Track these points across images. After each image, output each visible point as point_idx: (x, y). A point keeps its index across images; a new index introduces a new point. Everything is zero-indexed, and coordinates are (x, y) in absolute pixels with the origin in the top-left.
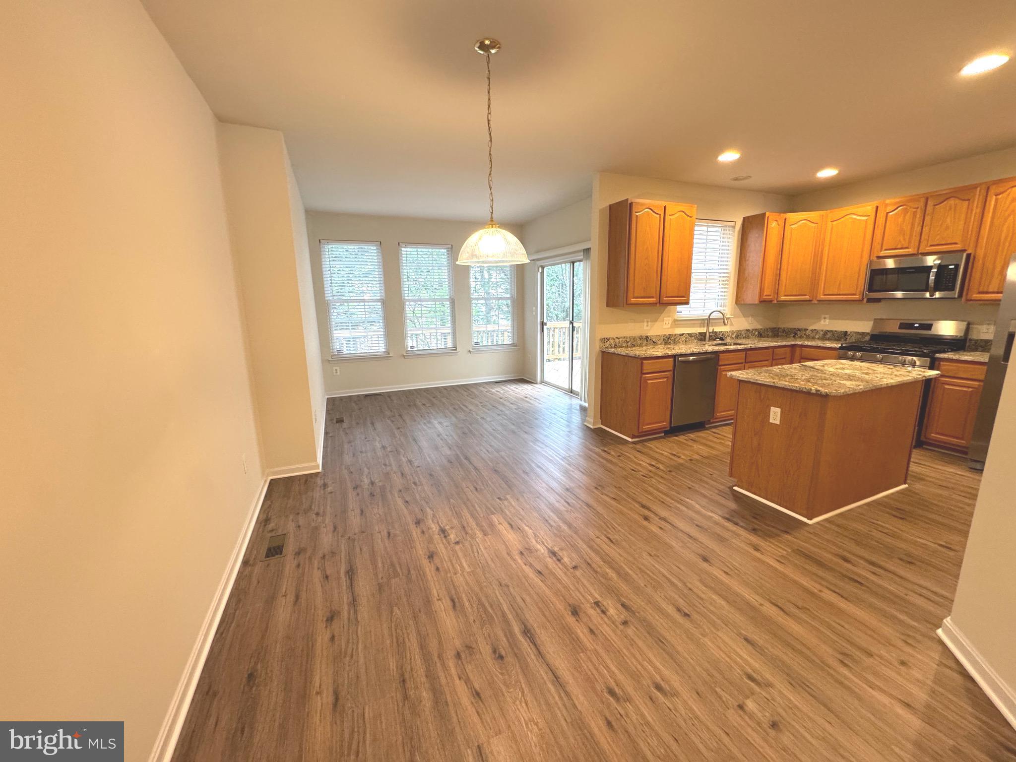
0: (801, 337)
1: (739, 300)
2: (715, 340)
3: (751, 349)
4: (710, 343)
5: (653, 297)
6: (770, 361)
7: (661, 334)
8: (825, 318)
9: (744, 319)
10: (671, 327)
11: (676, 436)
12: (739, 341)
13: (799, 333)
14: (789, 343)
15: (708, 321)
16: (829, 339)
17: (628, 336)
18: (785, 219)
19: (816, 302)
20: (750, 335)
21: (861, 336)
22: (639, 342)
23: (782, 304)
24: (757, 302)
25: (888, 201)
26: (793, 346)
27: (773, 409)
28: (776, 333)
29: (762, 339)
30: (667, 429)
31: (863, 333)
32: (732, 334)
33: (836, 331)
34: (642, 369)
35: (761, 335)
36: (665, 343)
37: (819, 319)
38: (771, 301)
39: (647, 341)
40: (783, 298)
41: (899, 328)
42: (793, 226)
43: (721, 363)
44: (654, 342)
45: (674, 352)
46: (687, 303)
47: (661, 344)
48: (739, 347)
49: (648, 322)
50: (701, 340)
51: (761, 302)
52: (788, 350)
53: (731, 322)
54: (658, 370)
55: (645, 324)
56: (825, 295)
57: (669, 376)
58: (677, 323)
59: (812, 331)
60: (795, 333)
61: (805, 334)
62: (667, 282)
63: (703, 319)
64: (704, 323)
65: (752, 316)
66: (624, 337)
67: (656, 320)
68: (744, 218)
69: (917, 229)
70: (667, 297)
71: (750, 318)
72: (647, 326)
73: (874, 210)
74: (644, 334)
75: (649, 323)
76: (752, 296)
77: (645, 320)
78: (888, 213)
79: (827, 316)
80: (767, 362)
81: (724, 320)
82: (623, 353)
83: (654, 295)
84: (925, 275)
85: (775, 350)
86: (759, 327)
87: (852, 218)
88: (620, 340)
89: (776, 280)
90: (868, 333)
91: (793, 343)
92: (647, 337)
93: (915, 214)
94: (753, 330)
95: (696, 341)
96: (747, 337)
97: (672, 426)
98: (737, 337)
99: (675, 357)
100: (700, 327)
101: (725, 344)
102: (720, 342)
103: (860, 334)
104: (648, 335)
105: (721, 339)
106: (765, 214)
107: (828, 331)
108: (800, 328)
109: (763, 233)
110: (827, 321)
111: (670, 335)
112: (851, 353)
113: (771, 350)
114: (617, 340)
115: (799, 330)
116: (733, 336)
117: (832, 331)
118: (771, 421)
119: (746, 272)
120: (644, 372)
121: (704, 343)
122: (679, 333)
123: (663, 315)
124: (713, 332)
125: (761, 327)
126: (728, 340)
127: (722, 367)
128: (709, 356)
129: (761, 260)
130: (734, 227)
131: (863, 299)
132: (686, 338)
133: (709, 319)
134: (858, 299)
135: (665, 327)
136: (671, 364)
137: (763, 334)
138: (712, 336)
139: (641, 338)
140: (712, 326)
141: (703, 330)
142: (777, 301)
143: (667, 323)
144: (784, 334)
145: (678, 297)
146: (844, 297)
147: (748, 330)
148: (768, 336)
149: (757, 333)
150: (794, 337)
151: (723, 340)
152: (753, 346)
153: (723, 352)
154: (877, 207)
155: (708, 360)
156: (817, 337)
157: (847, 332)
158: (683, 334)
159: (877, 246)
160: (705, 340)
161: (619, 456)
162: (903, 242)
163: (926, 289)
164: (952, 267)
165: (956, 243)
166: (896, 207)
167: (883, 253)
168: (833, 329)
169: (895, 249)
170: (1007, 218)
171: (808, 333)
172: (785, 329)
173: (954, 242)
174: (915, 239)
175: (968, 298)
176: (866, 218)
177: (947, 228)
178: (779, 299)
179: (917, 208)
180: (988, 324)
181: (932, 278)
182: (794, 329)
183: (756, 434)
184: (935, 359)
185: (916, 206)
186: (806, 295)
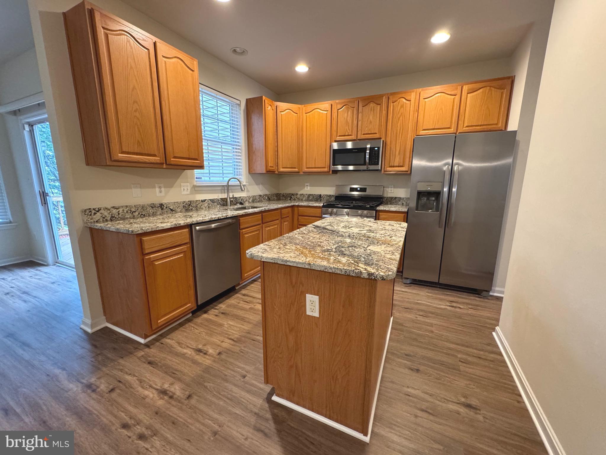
0: (294, 200)
1: (251, 171)
2: (235, 205)
3: (265, 211)
4: (232, 207)
5: (154, 155)
6: (280, 219)
7: (179, 201)
8: (307, 186)
9: (256, 186)
10: (191, 193)
11: (206, 312)
12: (255, 205)
13: (293, 197)
14: (290, 205)
15: (227, 188)
16: (311, 201)
17: (133, 205)
18: (276, 106)
19: (302, 173)
20: (262, 199)
21: (329, 198)
22: (151, 211)
23: (281, 175)
24: (264, 172)
25: (337, 101)
26: (293, 206)
27: (309, 297)
28: (279, 197)
29: (271, 202)
30: (193, 309)
31: (330, 195)
32: (249, 199)
33: (314, 195)
34: (142, 249)
35: (269, 199)
36: (186, 210)
37: (304, 186)
38: (274, 172)
39: (162, 209)
40: (282, 170)
41: (350, 191)
42: (282, 113)
43: (242, 227)
44: (172, 210)
45: (189, 221)
46: (201, 167)
47: (181, 212)
48: (256, 210)
49: (160, 187)
50: (224, 205)
51: (267, 171)
52: (290, 209)
53: (247, 188)
54: (168, 246)
55: (157, 190)
56: (307, 168)
57: (186, 250)
58: (196, 189)
59: (301, 195)
60: (290, 197)
61: (297, 198)
62: (172, 139)
63: (223, 186)
64: (224, 190)
65: (262, 184)
66: (127, 207)
67: (171, 186)
68: (247, 100)
69: (355, 122)
70: (175, 157)
71: (261, 186)
72: (161, 192)
73: (330, 106)
74: (157, 202)
75: (163, 189)
76: (260, 168)
77: (156, 185)
78: (338, 109)
79: (308, 184)
80: (278, 221)
81: (241, 186)
82: (113, 229)
83: (156, 153)
84: (363, 154)
85: (282, 210)
86: (267, 193)
87: (318, 111)
88: (121, 210)
89: (275, 155)
90: (333, 195)
91: (292, 204)
92: (161, 205)
93: (353, 111)
94: (264, 195)
95: (218, 206)
96: (260, 201)
97: (199, 304)
98: (253, 201)
99: (190, 226)
100: (222, 193)
101: (245, 208)
102: (240, 206)
103: (329, 196)
104: (164, 201)
105: (241, 203)
106: (261, 97)
107: (310, 195)
108: (293, 193)
109: (262, 116)
110: (309, 187)
111: (190, 202)
112: (330, 210)
113: (279, 211)
114: (115, 211)
115: (293, 195)
116: (250, 201)
117: (312, 194)
118: (309, 313)
119: (254, 146)
120: (147, 251)
121: (226, 207)
122: (200, 199)
123: (179, 180)
124: (233, 198)
125: (269, 193)
126: (247, 204)
127: (244, 230)
128: (230, 221)
129: (264, 136)
130: (239, 105)
131: (330, 172)
132: (209, 204)
133: (228, 186)
134: (327, 171)
135: (185, 193)
136: (188, 236)
137: (271, 198)
138: (232, 201)
139: (153, 206)
140: (232, 192)
141: (224, 196)
142: (278, 172)
143: (186, 189)
144: (284, 198)
145: (189, 159)
146: (319, 170)
147: (260, 196)
148: (274, 200)
149: (267, 198)
150: (290, 199)
151: (243, 204)
152: (267, 208)
153: (242, 216)
154: (332, 105)
155: (229, 225)
156: (304, 199)
157: (321, 195)
158: (205, 201)
159: (334, 133)
160: (227, 205)
161: (112, 390)
162: (348, 131)
163: (365, 164)
164: (376, 149)
165: (376, 133)
166: (343, 105)
167: (338, 138)
168: (313, 193)
169: (344, 136)
170: (399, 118)
171: (298, 196)
172: (284, 194)
173: (375, 132)
174: (355, 129)
175: (385, 170)
176: (326, 112)
177: (371, 122)
178: (279, 171)
179: (354, 108)
180: (391, 187)
181: (367, 156)
182: (290, 194)
183: (291, 330)
184: (377, 211)
185: (353, 106)
186: (295, 168)
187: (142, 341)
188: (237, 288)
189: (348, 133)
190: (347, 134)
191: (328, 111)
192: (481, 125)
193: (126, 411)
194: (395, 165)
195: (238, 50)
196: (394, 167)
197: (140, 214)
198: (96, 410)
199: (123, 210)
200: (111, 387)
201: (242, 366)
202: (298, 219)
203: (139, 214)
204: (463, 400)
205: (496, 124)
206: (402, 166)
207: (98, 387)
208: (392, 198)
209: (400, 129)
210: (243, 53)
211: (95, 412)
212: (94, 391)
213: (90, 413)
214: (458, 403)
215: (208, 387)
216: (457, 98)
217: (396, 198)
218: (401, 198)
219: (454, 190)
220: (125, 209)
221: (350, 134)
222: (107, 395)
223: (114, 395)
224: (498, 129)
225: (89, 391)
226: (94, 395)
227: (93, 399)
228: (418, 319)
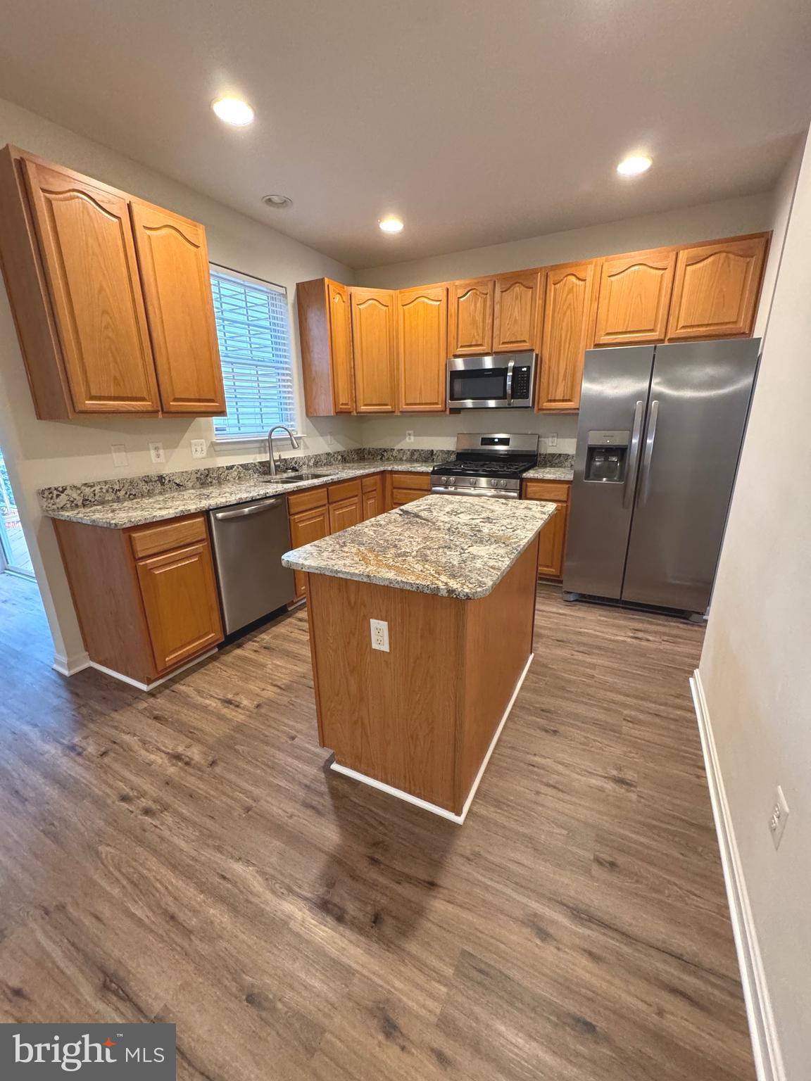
0: (388, 459)
1: (310, 411)
2: (285, 472)
3: (333, 483)
4: (278, 477)
5: (143, 399)
6: (360, 495)
7: (189, 469)
8: (410, 435)
9: (320, 438)
10: (210, 455)
11: (239, 646)
12: (319, 471)
13: (385, 454)
14: (378, 470)
15: (268, 444)
16: (417, 461)
17: (116, 478)
18: (350, 295)
19: (399, 414)
20: (332, 459)
21: (447, 456)
22: (145, 488)
23: (363, 417)
24: (332, 413)
25: (457, 283)
26: (383, 472)
27: (374, 623)
28: (361, 455)
29: (348, 465)
30: (219, 642)
31: (449, 451)
32: (309, 461)
33: (422, 450)
34: (133, 551)
35: (345, 459)
36: (202, 484)
37: (404, 436)
38: (350, 412)
39: (163, 484)
40: (363, 408)
41: (482, 444)
42: (361, 307)
43: (293, 511)
44: (178, 485)
45: (204, 504)
46: (222, 413)
47: (193, 488)
48: (316, 482)
49: (157, 449)
50: (265, 473)
51: (339, 413)
52: (377, 477)
53: (304, 442)
54: (174, 545)
55: (153, 452)
56: (407, 404)
57: (201, 550)
58: (216, 449)
59: (400, 451)
60: (381, 454)
61: (392, 456)
62: (169, 369)
63: (262, 441)
64: (265, 447)
65: (331, 434)
66: (106, 482)
67: (175, 445)
68: (298, 285)
69: (489, 321)
70: (176, 400)
71: (329, 437)
72: (158, 456)
73: (445, 292)
74: (153, 472)
75: (161, 452)
76: (325, 406)
77: (151, 445)
78: (459, 298)
79: (411, 432)
80: (356, 498)
81: (291, 440)
82: (86, 520)
83: (145, 395)
84: (501, 379)
85: (364, 480)
86: (340, 448)
87: (424, 302)
88: (97, 488)
89: (351, 382)
90: (453, 451)
91: (382, 469)
92: (161, 479)
93: (485, 301)
94: (335, 453)
95: (256, 476)
96: (328, 464)
97: (228, 633)
98: (316, 464)
99: (206, 513)
100: (260, 453)
101: (300, 478)
102: (293, 474)
103: (446, 453)
104: (166, 471)
105: (294, 469)
106: (323, 280)
107: (415, 451)
108: (386, 448)
109: (325, 314)
110: (412, 437)
111: (208, 470)
112: (444, 478)
113: (359, 481)
114: (88, 491)
115: (385, 451)
116: (311, 464)
117: (418, 450)
118: (375, 646)
119: (314, 369)
120: (140, 555)
121: (268, 478)
122: (225, 465)
123: (187, 435)
124: (280, 460)
125: (344, 449)
126: (304, 471)
127: (296, 517)
128: (272, 501)
129: (328, 351)
130: (285, 296)
131: (446, 410)
132: (239, 472)
133: (270, 440)
134: (440, 409)
135: (198, 455)
136: (203, 529)
137: (347, 458)
138: (279, 466)
139: (147, 480)
140: (278, 451)
141: (265, 457)
142: (357, 413)
143: (199, 449)
144: (370, 457)
145: (199, 400)
146: (427, 408)
147: (328, 454)
148: (353, 461)
149: (340, 457)
150: (381, 459)
151: (297, 471)
152: (335, 477)
153: (293, 493)
154: (448, 290)
155: (272, 507)
156: (404, 458)
157: (432, 450)
158: (232, 467)
159: (452, 341)
160: (269, 473)
161: (104, 754)
162: (477, 337)
163: (504, 397)
164: (525, 369)
165: (524, 341)
166: (466, 291)
167: (460, 351)
168: (420, 448)
169: (470, 346)
170: (565, 314)
171: (395, 453)
172: (371, 450)
173: (523, 339)
174: (488, 333)
175: (540, 407)
176: (438, 303)
177: (516, 321)
178: (359, 410)
179: (487, 294)
180: (553, 437)
181: (509, 383)
182: (380, 449)
183: (352, 671)
184: (522, 480)
185: (486, 292)
186: (387, 405)
187: (144, 687)
188: (289, 609)
189: (477, 341)
190: (474, 343)
191: (440, 301)
192: (708, 325)
193: (124, 780)
194: (557, 398)
195: (275, 199)
196: (555, 401)
197: (128, 493)
198: (84, 778)
199: (101, 489)
200: (103, 749)
201: (291, 723)
202: (392, 493)
203: (126, 493)
204: (614, 772)
205: (735, 323)
206: (569, 400)
207: (84, 749)
208: (553, 455)
209: (567, 332)
210: (285, 203)
211: (84, 781)
212: (79, 754)
213: (77, 782)
214: (605, 777)
215: (241, 751)
216: (668, 274)
217: (560, 455)
218: (569, 455)
220: (103, 487)
221: (479, 343)
222: (98, 760)
223: (106, 760)
224: (738, 331)
225: (73, 754)
226: (79, 760)
227: (80, 765)
228: (575, 657)
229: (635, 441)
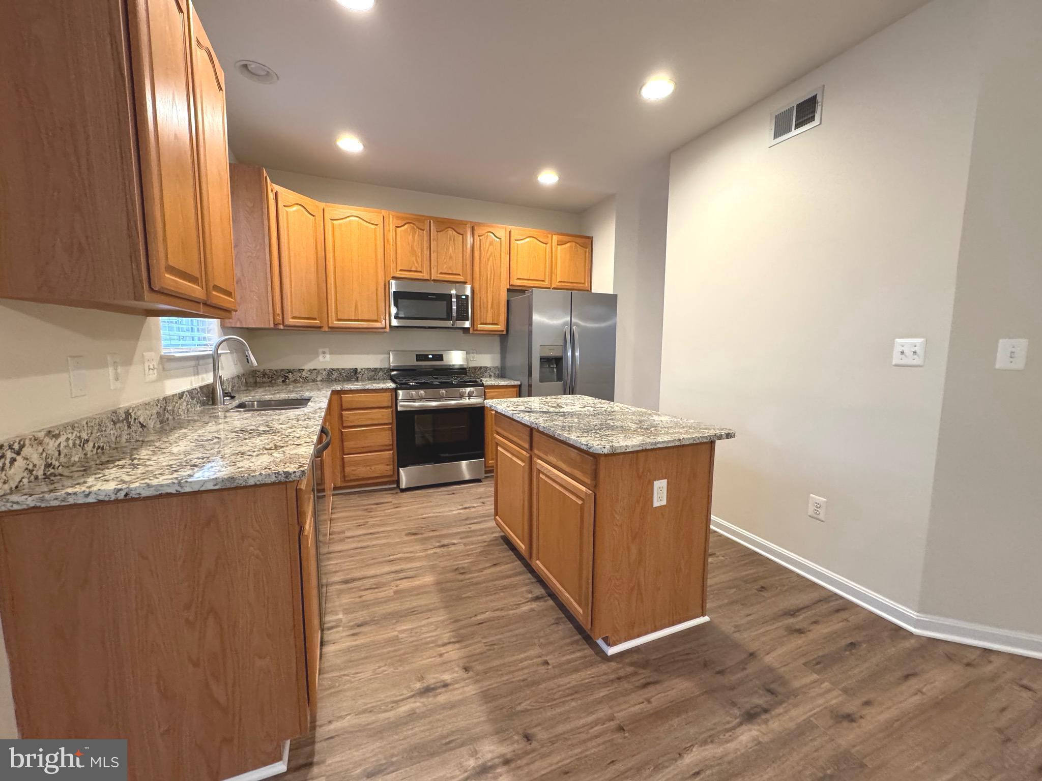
0: (295, 381)
5: (197, 281)
8: (324, 353)
10: (160, 378)
13: (290, 375)
17: (83, 418)
18: (276, 194)
21: (373, 373)
24: (271, 324)
25: (393, 213)
31: (376, 369)
33: (343, 369)
36: (161, 422)
37: (317, 355)
39: (130, 425)
40: (290, 321)
41: (417, 360)
42: (288, 210)
44: (144, 426)
49: (115, 363)
51: (275, 325)
55: (111, 370)
56: (339, 320)
58: (167, 366)
59: (310, 371)
61: (300, 377)
62: (211, 242)
63: (198, 357)
66: (72, 427)
67: (130, 360)
72: (118, 377)
73: (381, 219)
74: (119, 405)
75: (119, 370)
76: (258, 314)
78: (396, 227)
79: (327, 350)
83: (198, 275)
84: (450, 303)
87: (358, 222)
88: (62, 439)
89: (279, 290)
90: (381, 369)
92: (127, 415)
93: (422, 235)
103: (373, 371)
107: (333, 370)
108: (292, 368)
110: (328, 356)
111: (165, 400)
114: (51, 446)
115: (290, 371)
117: (338, 369)
122: (176, 392)
123: (140, 344)
131: (385, 328)
132: (189, 403)
134: (380, 327)
135: (152, 377)
139: (113, 419)
141: (199, 381)
142: (285, 326)
143: (149, 367)
146: (365, 325)
150: (283, 381)
154: (384, 217)
156: (319, 378)
157: (356, 369)
158: (182, 395)
159: (391, 265)
162: (417, 265)
163: (449, 317)
164: (464, 297)
165: (459, 275)
166: (404, 222)
167: (398, 274)
168: (340, 367)
169: (410, 271)
170: (488, 259)
171: (304, 374)
172: (268, 372)
173: (458, 273)
174: (426, 264)
175: (475, 329)
176: (374, 227)
177: (451, 257)
178: (286, 323)
179: (423, 230)
180: (473, 353)
181: (454, 307)
182: (283, 370)
185: (422, 228)
186: (315, 319)
189: (417, 268)
190: (413, 269)
191: (377, 225)
192: (572, 283)
194: (488, 322)
195: (252, 66)
196: (486, 324)
197: (96, 445)
202: (341, 416)
203: (94, 447)
205: (583, 283)
208: (475, 368)
209: (491, 273)
210: (266, 76)
216: (548, 246)
217: (481, 367)
218: (487, 367)
219: (577, 354)
220: (70, 436)
221: (419, 269)
224: (584, 289)
229: (569, 354)
